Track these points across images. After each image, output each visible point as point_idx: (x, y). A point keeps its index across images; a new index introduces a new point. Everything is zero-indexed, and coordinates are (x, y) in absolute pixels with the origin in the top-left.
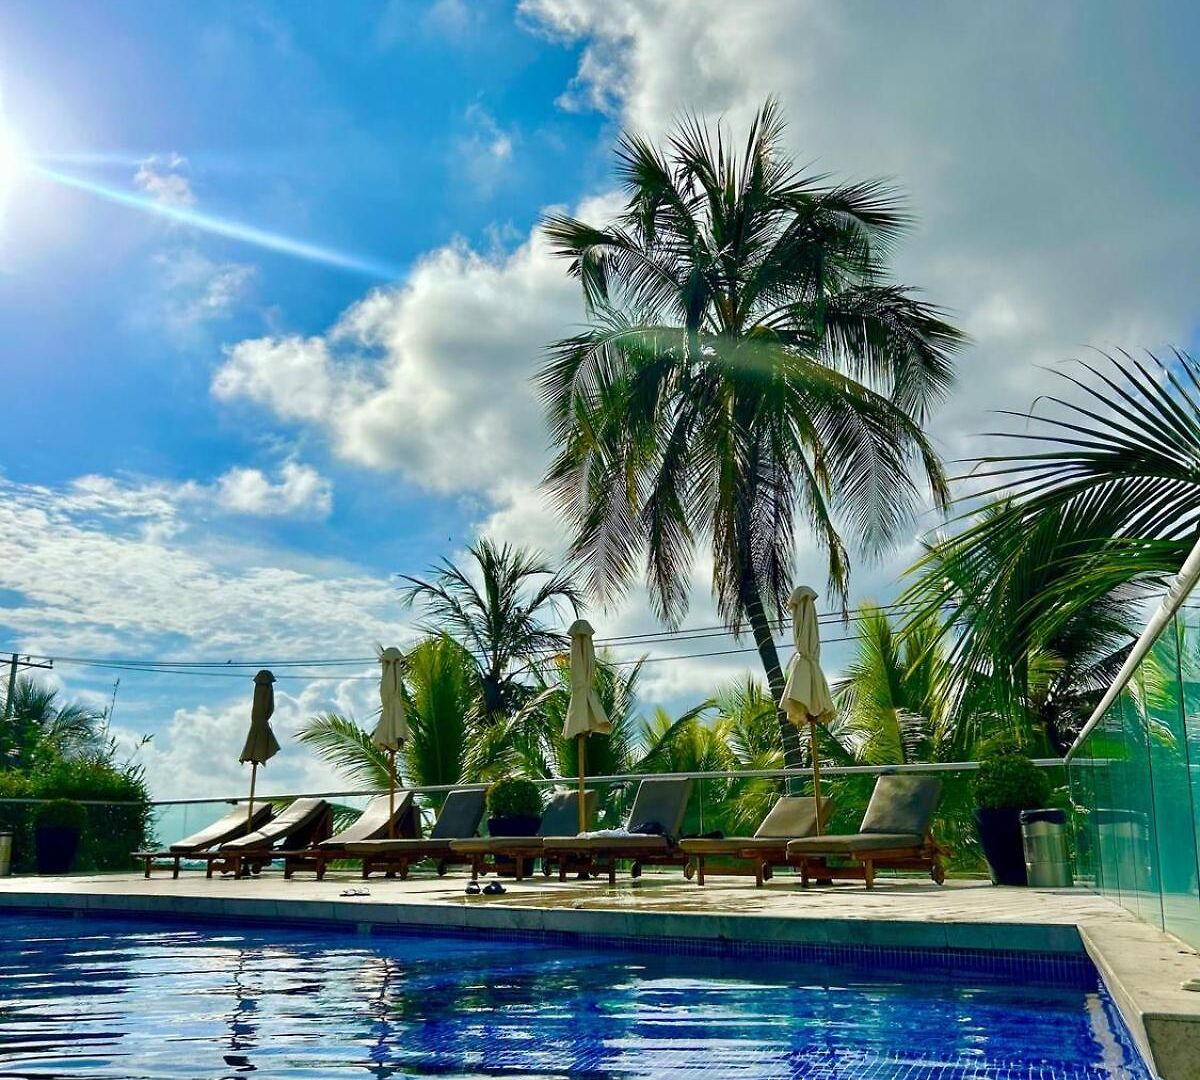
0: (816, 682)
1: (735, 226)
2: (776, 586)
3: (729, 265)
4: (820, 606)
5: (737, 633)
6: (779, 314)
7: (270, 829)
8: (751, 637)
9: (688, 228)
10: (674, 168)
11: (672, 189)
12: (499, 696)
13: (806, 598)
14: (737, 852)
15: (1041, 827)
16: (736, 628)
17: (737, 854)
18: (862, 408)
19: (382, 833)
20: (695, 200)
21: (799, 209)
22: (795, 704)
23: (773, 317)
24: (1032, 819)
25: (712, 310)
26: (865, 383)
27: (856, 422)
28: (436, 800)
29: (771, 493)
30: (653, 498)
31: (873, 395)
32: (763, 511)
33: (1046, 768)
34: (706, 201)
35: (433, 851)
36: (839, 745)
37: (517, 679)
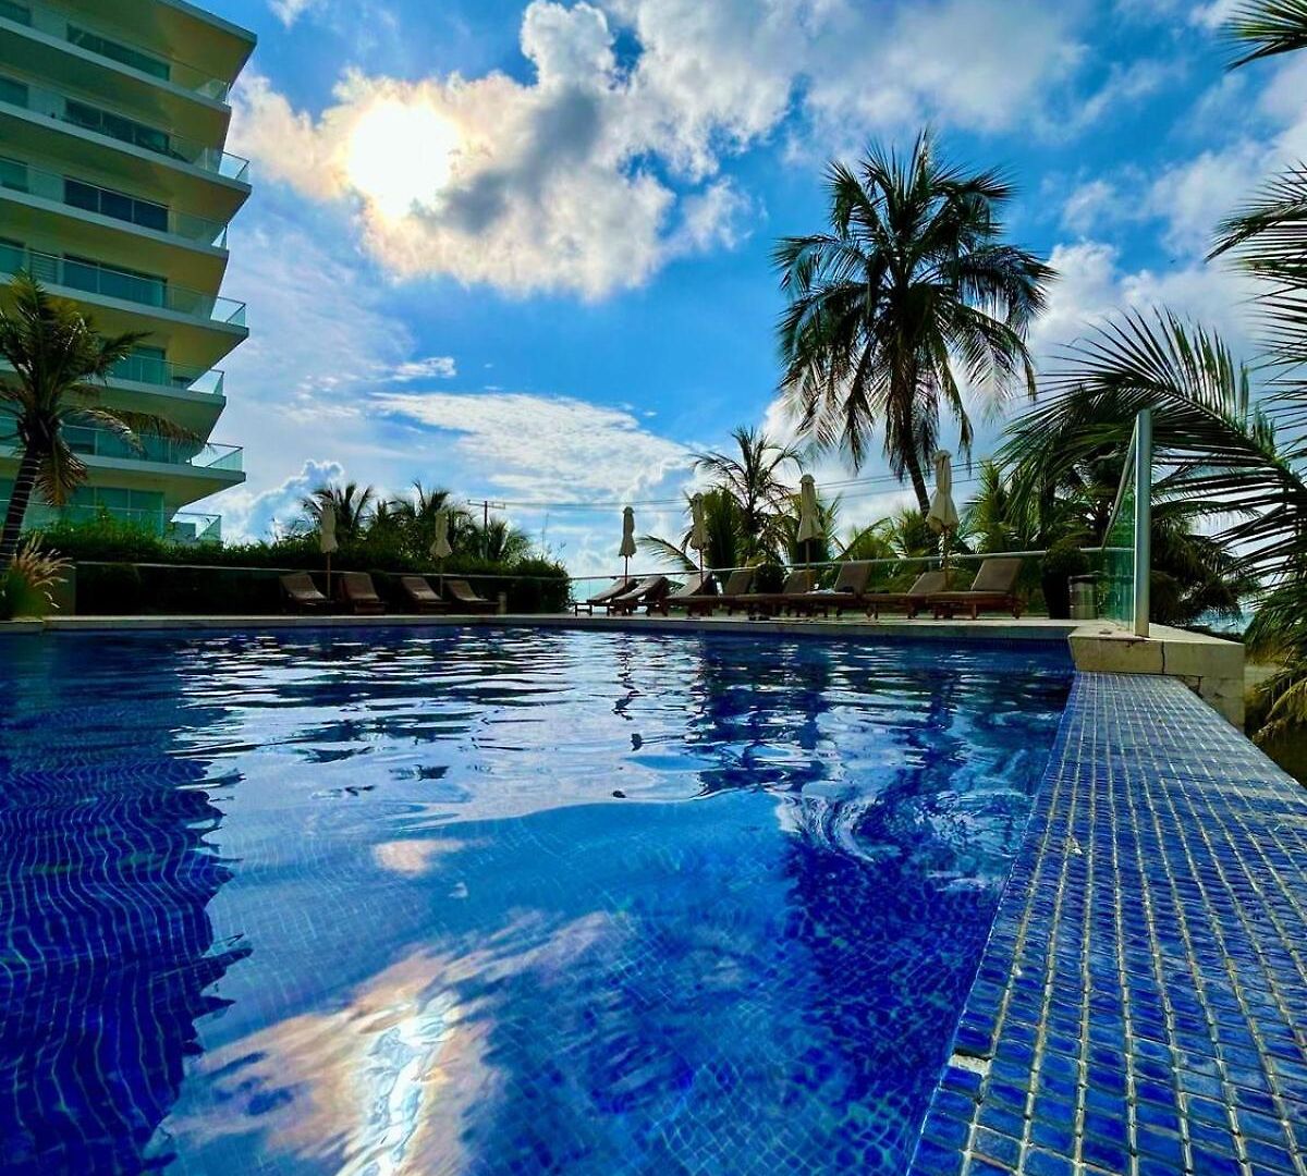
0: (948, 506)
1: (904, 215)
2: (926, 449)
3: (900, 243)
4: (953, 461)
5: (901, 479)
6: (932, 272)
7: (636, 591)
8: (910, 481)
9: (872, 221)
10: (862, 181)
11: (862, 195)
12: (752, 520)
13: (945, 457)
14: (897, 601)
15: (1081, 587)
16: (900, 476)
17: (897, 603)
18: (986, 331)
19: (697, 592)
20: (877, 201)
21: (949, 193)
22: (935, 519)
23: (928, 274)
24: (1075, 582)
25: (888, 273)
26: (989, 315)
27: (982, 340)
28: (724, 577)
29: (925, 389)
30: (850, 399)
31: (994, 322)
32: (920, 400)
33: (1087, 553)
34: (885, 202)
35: (725, 602)
36: (964, 544)
37: (764, 510)
